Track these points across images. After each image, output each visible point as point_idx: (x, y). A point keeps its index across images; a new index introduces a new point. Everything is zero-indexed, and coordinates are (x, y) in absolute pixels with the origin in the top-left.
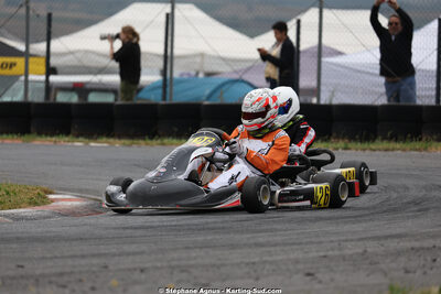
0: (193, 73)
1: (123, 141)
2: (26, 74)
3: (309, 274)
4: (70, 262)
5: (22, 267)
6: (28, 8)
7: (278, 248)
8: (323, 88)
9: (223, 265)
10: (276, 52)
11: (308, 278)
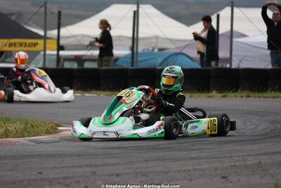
0: (151, 49)
1: (106, 93)
2: (45, 50)
3: (224, 177)
4: (72, 170)
5: (41, 173)
6: (46, 8)
7: (204, 161)
8: (233, 58)
9: (170, 172)
10: (204, 35)
11: (224, 180)
